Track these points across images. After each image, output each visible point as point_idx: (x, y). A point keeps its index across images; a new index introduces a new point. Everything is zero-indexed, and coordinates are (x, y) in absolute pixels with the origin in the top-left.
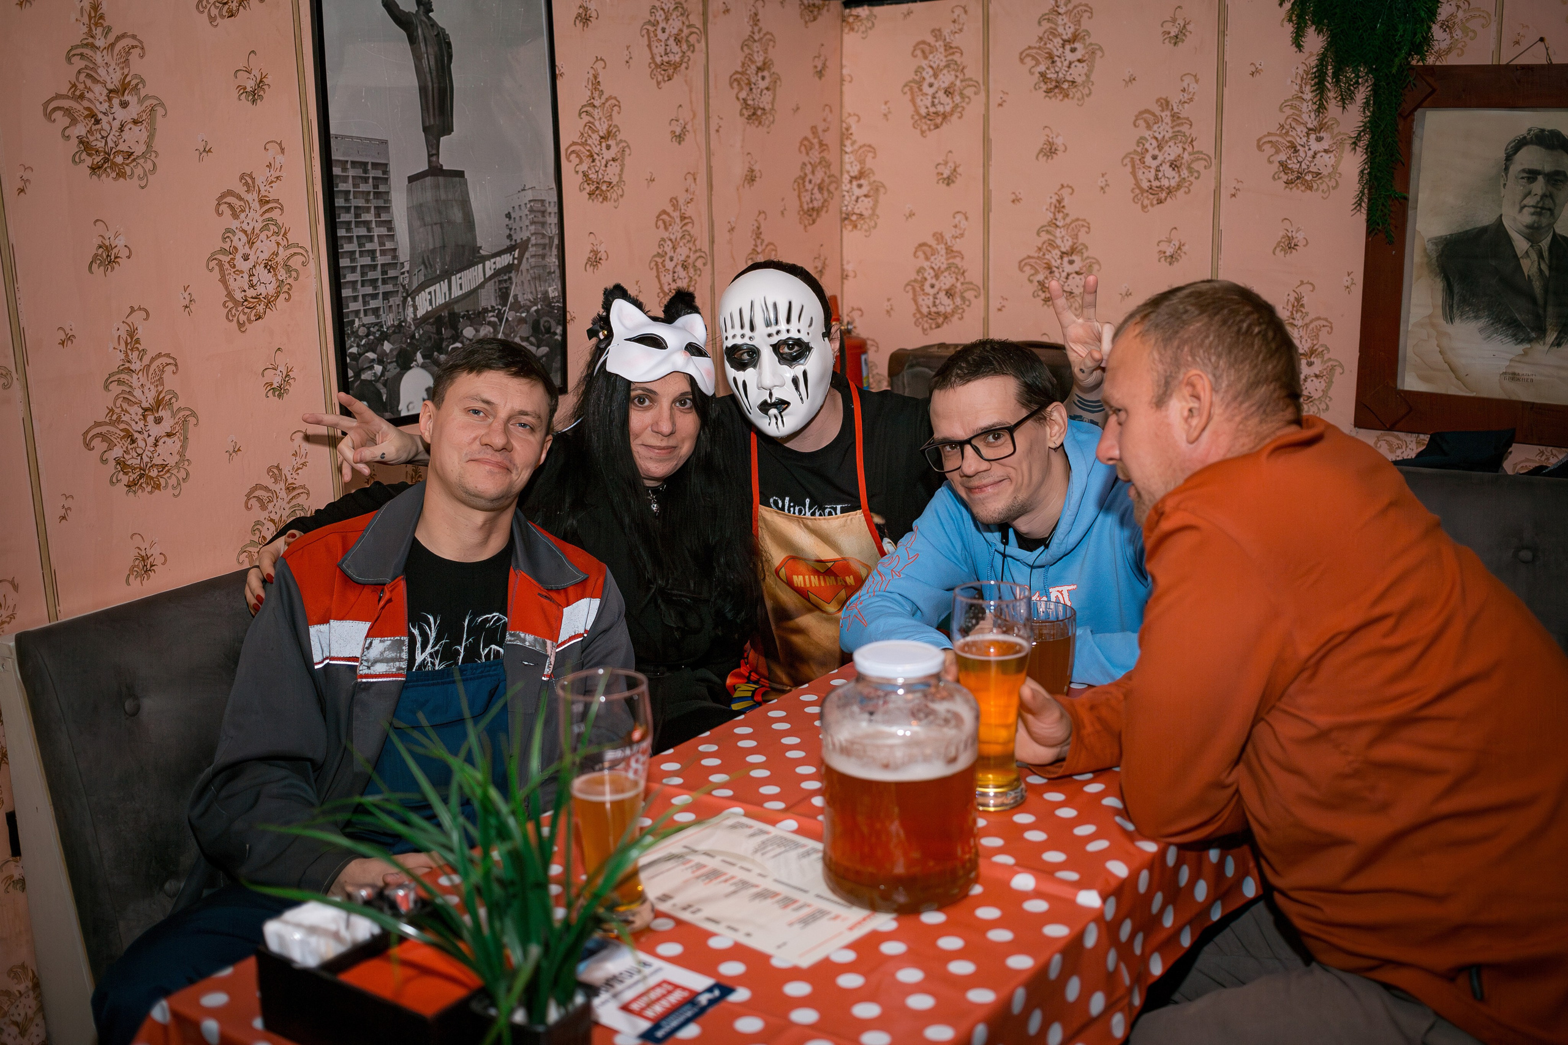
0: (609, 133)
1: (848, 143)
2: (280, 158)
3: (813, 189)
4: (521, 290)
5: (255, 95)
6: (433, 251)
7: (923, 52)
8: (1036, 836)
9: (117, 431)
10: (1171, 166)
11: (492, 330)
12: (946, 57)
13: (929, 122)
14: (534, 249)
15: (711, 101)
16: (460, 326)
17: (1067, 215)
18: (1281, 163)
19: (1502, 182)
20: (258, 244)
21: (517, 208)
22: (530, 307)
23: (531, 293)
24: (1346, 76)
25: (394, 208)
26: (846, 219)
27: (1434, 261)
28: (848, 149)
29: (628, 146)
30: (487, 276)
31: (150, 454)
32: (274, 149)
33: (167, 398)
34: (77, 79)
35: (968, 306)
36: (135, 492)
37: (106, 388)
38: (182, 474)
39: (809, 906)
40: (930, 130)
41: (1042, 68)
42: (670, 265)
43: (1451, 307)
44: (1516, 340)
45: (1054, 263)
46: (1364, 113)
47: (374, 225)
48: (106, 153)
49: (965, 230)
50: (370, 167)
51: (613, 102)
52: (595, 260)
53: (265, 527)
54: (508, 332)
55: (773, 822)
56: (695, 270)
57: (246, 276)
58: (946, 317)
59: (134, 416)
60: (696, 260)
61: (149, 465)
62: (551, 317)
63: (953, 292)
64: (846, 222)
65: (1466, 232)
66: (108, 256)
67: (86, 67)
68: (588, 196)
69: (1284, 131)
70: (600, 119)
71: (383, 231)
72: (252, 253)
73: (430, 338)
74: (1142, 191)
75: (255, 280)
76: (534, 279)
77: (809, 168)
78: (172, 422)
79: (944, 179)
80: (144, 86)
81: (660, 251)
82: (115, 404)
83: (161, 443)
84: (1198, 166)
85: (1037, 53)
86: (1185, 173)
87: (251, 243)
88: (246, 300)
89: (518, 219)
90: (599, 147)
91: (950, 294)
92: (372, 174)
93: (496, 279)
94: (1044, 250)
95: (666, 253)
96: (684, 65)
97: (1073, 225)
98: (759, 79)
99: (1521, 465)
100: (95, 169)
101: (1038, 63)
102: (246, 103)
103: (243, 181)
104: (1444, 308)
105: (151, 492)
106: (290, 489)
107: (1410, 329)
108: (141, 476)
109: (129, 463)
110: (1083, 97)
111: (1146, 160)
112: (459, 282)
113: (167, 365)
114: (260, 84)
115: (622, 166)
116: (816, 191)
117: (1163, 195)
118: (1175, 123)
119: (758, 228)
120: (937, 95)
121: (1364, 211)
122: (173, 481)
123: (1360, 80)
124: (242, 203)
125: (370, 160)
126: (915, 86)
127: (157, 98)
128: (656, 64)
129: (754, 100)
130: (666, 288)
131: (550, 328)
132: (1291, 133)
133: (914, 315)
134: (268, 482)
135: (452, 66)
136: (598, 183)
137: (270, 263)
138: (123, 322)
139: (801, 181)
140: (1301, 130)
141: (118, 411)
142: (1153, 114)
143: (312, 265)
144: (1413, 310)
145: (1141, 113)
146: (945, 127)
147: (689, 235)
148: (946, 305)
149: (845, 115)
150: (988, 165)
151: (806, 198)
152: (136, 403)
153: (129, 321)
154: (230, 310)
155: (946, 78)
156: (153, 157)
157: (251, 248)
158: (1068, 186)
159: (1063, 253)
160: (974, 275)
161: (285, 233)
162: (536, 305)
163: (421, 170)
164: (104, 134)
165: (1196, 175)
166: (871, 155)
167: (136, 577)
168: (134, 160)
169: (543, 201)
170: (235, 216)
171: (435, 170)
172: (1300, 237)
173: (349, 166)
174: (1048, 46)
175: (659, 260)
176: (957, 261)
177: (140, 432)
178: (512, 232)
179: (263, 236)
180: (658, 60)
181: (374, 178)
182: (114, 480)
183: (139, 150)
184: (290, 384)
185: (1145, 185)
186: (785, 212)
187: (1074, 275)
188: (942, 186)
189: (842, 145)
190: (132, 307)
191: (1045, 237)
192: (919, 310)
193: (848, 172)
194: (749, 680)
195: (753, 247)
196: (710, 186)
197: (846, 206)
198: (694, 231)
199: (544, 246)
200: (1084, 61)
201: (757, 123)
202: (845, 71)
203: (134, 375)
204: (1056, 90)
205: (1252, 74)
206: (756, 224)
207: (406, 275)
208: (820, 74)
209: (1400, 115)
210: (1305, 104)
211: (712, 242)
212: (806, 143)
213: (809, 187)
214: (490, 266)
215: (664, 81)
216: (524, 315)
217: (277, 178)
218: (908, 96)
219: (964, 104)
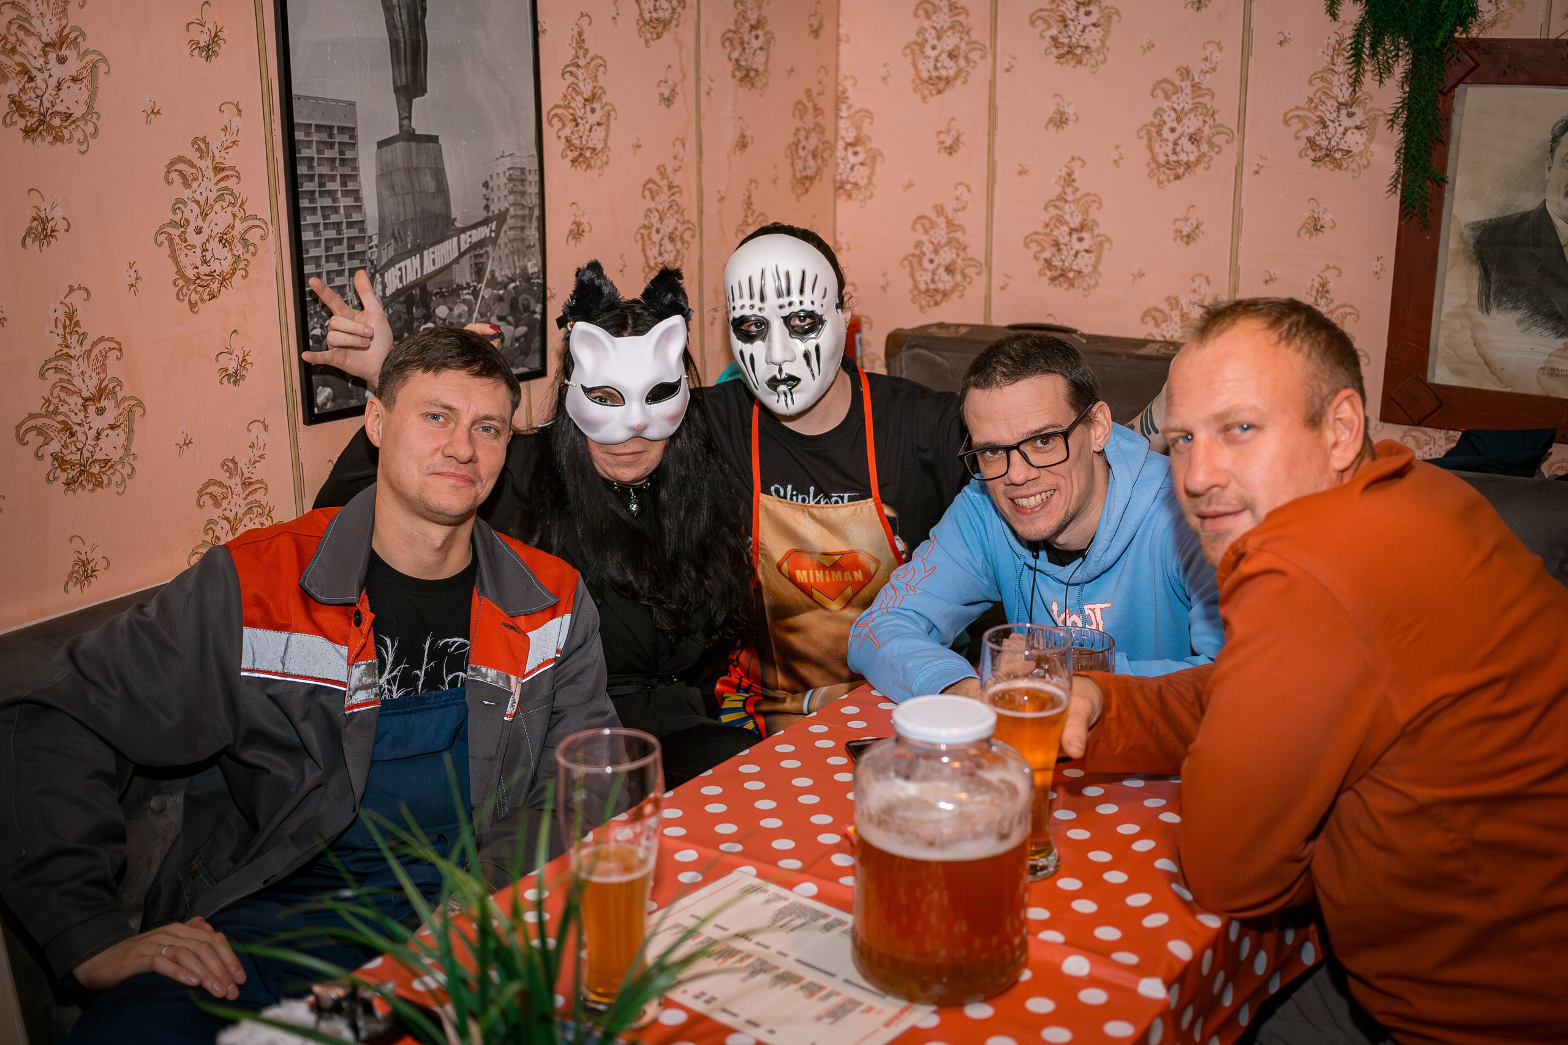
0: (594, 95)
1: (843, 107)
2: (237, 121)
3: (806, 156)
4: (499, 266)
5: (209, 51)
6: (404, 223)
7: (926, 12)
8: (1085, 906)
9: (54, 424)
10: (1190, 140)
11: (466, 309)
12: (951, 17)
13: (931, 87)
14: (513, 220)
15: (702, 62)
16: (432, 305)
17: (1078, 189)
18: (1309, 140)
19: (1547, 165)
20: (212, 216)
21: (495, 176)
22: (508, 284)
23: (509, 268)
24: (1384, 49)
25: (361, 175)
26: (840, 188)
27: (1471, 248)
28: (844, 114)
29: (614, 110)
30: (462, 250)
31: (91, 449)
32: (229, 110)
33: (111, 386)
34: (8, 30)
35: (970, 283)
36: (74, 491)
37: (42, 375)
38: (127, 470)
39: (838, 994)
40: (932, 95)
41: (1053, 32)
42: (656, 238)
43: (1488, 297)
44: (1557, 333)
45: (1062, 240)
46: (1403, 88)
47: (339, 195)
48: (40, 114)
49: (967, 203)
50: (335, 131)
51: (599, 61)
52: (577, 233)
53: (219, 527)
54: (483, 310)
55: (790, 885)
56: (683, 243)
57: (198, 251)
58: (945, 294)
59: (73, 407)
60: (684, 231)
61: (90, 460)
62: (530, 294)
63: (952, 268)
64: (841, 191)
65: (1506, 218)
66: (44, 229)
67: (18, 16)
68: (570, 163)
69: (1313, 105)
70: (585, 79)
71: (350, 201)
72: (205, 226)
73: (400, 318)
74: (1159, 166)
75: (208, 255)
76: (513, 253)
77: (803, 133)
78: (116, 413)
79: (946, 148)
80: (84, 40)
81: (646, 223)
82: (52, 394)
83: (103, 436)
84: (1220, 140)
85: (1049, 16)
86: (1205, 148)
87: (204, 215)
88: (198, 278)
89: (495, 188)
90: (583, 110)
91: (949, 270)
92: (338, 138)
93: (472, 254)
94: (1051, 226)
95: (652, 225)
96: (674, 23)
97: (1083, 200)
98: (753, 38)
99: (1557, 466)
100: (28, 132)
101: (1049, 27)
102: (199, 60)
103: (196, 146)
104: (1480, 298)
105: (92, 491)
106: (246, 484)
107: (1442, 318)
108: (81, 473)
109: (68, 458)
110: (1097, 64)
111: (1163, 132)
112: (432, 257)
113: (111, 349)
114: (215, 38)
115: (608, 131)
116: (809, 158)
117: (1180, 171)
118: (1195, 94)
119: (749, 197)
120: (940, 59)
121: (1399, 192)
122: (117, 478)
123: (1401, 53)
124: (194, 171)
125: (336, 124)
126: (917, 48)
127: (100, 54)
128: (644, 20)
129: (746, 60)
130: (652, 263)
131: (529, 306)
132: (1320, 107)
133: (911, 291)
134: (222, 476)
135: (426, 20)
136: (581, 149)
137: (225, 237)
138: (61, 303)
139: (793, 147)
140: (1331, 104)
141: (55, 401)
142: (1172, 84)
143: (271, 238)
144: (1446, 299)
145: (1159, 82)
146: (948, 92)
147: (677, 205)
148: (945, 281)
149: (841, 77)
150: (994, 134)
151: (799, 165)
152: (77, 393)
153: (67, 301)
154: (180, 289)
155: (951, 41)
156: (94, 120)
157: (204, 220)
158: (1079, 159)
159: (1072, 230)
160: (977, 250)
161: (242, 204)
162: (514, 281)
163: (391, 135)
164: (40, 93)
165: (1216, 149)
166: (868, 121)
167: (76, 584)
168: (74, 122)
169: (522, 170)
170: (187, 184)
171: (408, 135)
172: (1327, 218)
173: (313, 130)
174: (1061, 8)
175: (645, 232)
176: (958, 235)
177: (79, 425)
178: (490, 203)
179: (217, 207)
180: (647, 16)
181: (340, 143)
182: (51, 478)
183: (79, 111)
184: (247, 370)
185: (1162, 159)
186: (777, 181)
187: (1084, 254)
188: (944, 156)
189: (838, 109)
190: (71, 286)
191: (1053, 212)
192: (916, 287)
193: (843, 138)
194: (738, 688)
195: (742, 218)
196: (700, 153)
197: (841, 174)
198: (682, 201)
199: (523, 218)
200: (1099, 25)
201: (749, 85)
202: (842, 31)
203: (73, 361)
204: (1069, 56)
205: (1281, 43)
206: (747, 194)
207: (375, 249)
208: (816, 33)
209: (1441, 92)
210: (1337, 77)
211: (701, 212)
212: (800, 106)
213: (802, 153)
214: (466, 240)
215: (653, 39)
216: (501, 292)
217: (234, 143)
218: (909, 59)
219: (969, 69)
